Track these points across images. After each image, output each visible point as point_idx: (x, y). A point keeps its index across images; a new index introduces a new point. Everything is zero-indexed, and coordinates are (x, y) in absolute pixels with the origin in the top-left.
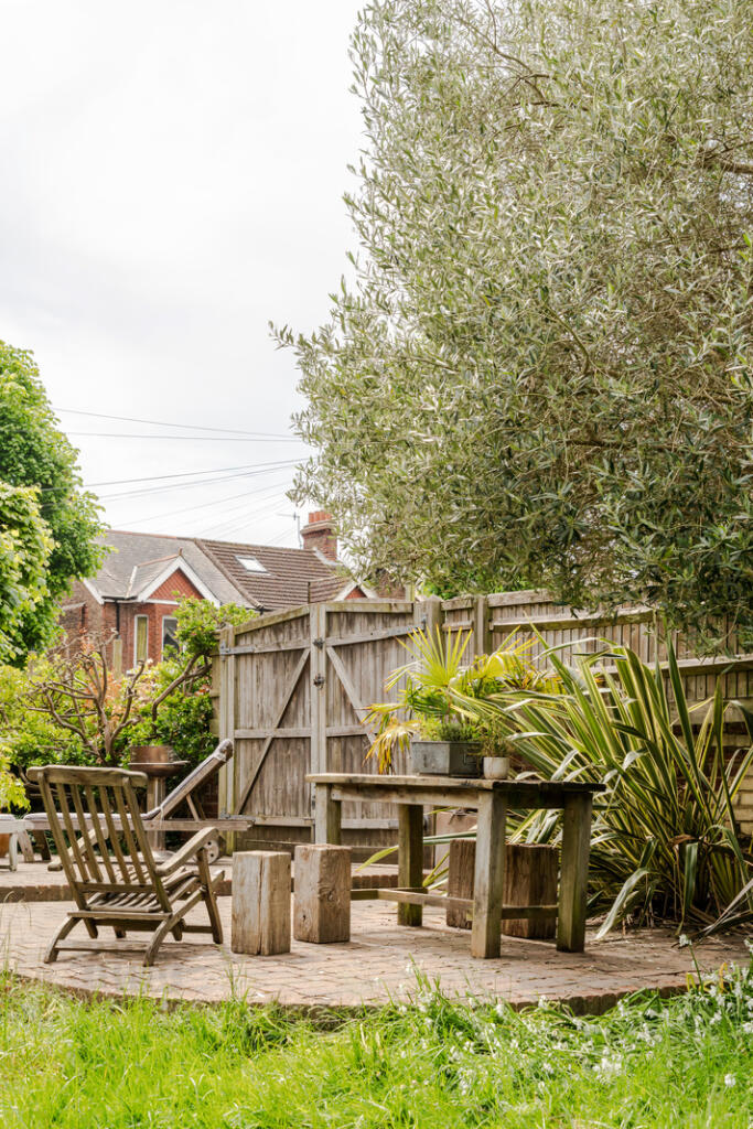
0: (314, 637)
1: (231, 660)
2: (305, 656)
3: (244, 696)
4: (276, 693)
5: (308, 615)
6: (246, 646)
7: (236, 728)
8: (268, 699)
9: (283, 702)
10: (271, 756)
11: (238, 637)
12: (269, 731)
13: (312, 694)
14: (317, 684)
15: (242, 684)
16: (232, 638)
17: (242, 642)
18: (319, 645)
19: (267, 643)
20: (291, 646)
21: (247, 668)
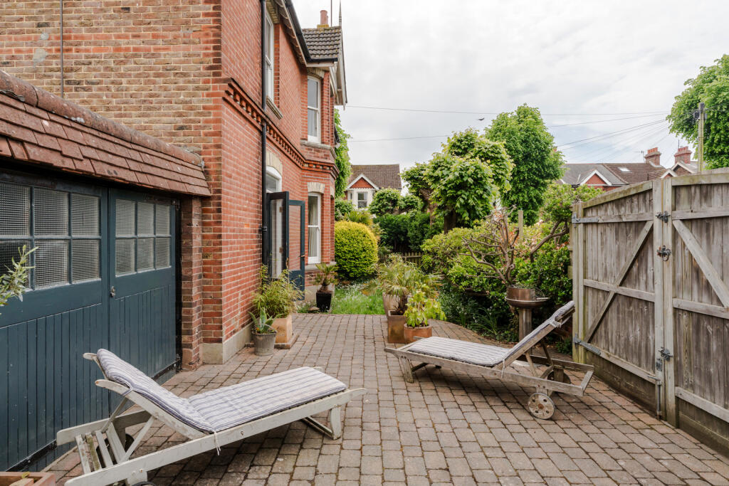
0: (657, 210)
1: (581, 227)
2: (647, 228)
3: (591, 255)
4: (618, 256)
5: (650, 191)
6: (593, 216)
7: (585, 277)
8: (611, 261)
9: (625, 264)
10: (614, 306)
11: (586, 210)
12: (612, 286)
13: (655, 263)
14: (662, 254)
15: (589, 245)
16: (581, 211)
17: (589, 214)
18: (664, 218)
19: (610, 214)
20: (632, 218)
21: (593, 234)
